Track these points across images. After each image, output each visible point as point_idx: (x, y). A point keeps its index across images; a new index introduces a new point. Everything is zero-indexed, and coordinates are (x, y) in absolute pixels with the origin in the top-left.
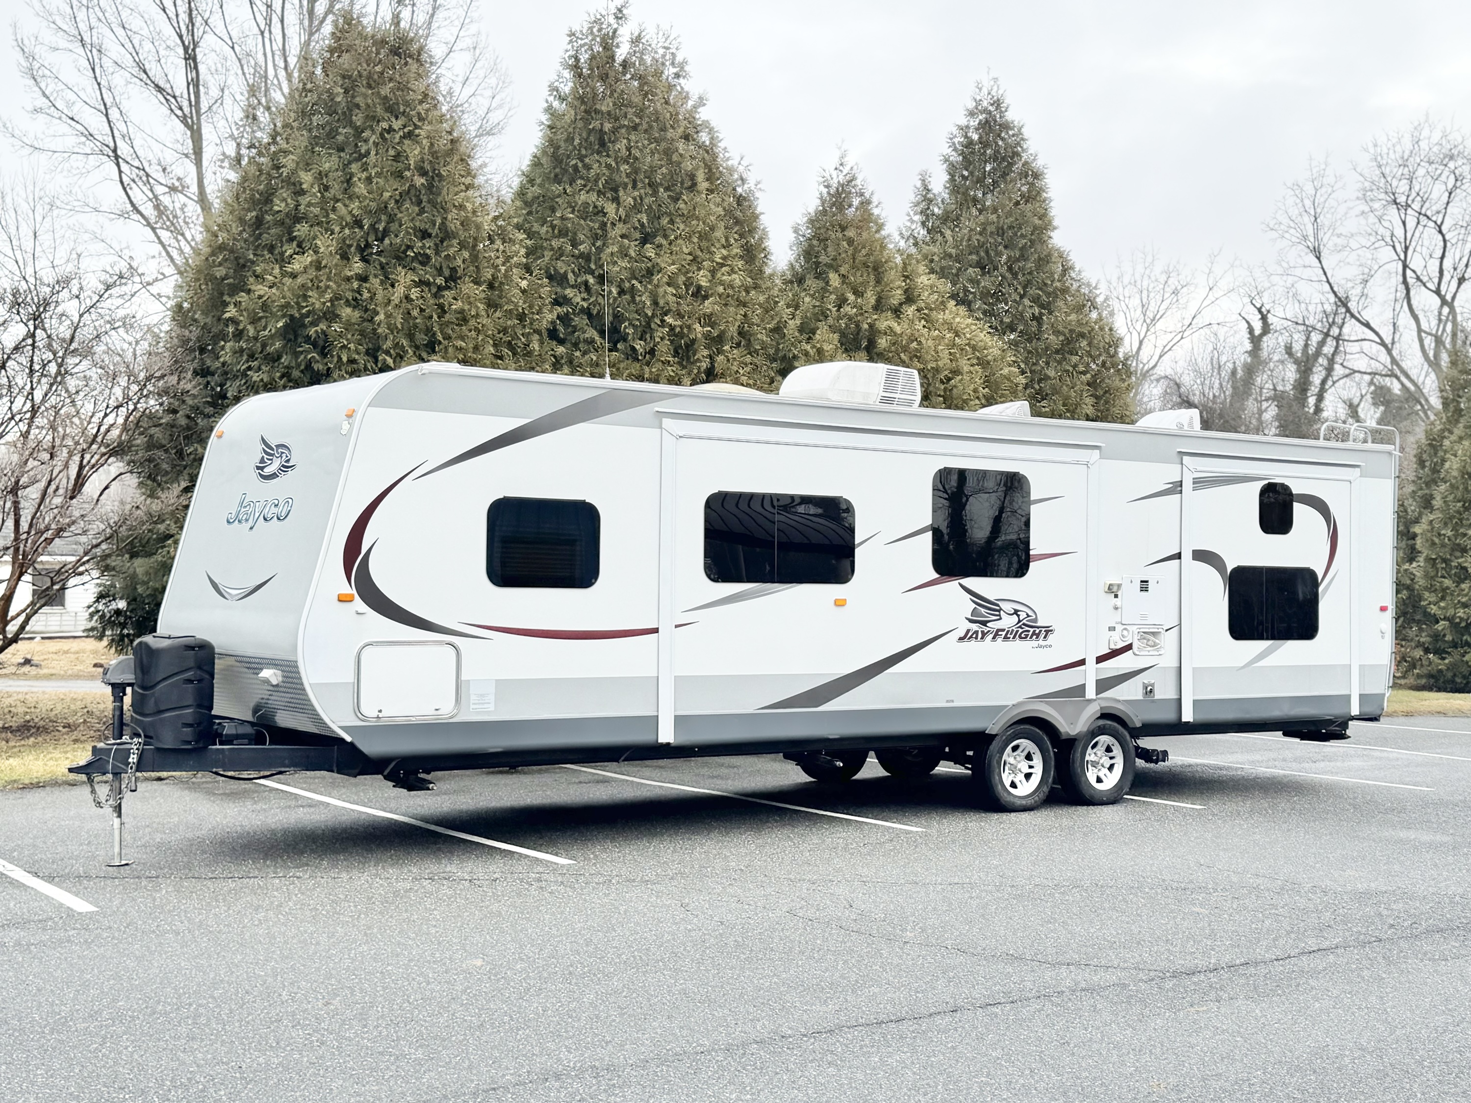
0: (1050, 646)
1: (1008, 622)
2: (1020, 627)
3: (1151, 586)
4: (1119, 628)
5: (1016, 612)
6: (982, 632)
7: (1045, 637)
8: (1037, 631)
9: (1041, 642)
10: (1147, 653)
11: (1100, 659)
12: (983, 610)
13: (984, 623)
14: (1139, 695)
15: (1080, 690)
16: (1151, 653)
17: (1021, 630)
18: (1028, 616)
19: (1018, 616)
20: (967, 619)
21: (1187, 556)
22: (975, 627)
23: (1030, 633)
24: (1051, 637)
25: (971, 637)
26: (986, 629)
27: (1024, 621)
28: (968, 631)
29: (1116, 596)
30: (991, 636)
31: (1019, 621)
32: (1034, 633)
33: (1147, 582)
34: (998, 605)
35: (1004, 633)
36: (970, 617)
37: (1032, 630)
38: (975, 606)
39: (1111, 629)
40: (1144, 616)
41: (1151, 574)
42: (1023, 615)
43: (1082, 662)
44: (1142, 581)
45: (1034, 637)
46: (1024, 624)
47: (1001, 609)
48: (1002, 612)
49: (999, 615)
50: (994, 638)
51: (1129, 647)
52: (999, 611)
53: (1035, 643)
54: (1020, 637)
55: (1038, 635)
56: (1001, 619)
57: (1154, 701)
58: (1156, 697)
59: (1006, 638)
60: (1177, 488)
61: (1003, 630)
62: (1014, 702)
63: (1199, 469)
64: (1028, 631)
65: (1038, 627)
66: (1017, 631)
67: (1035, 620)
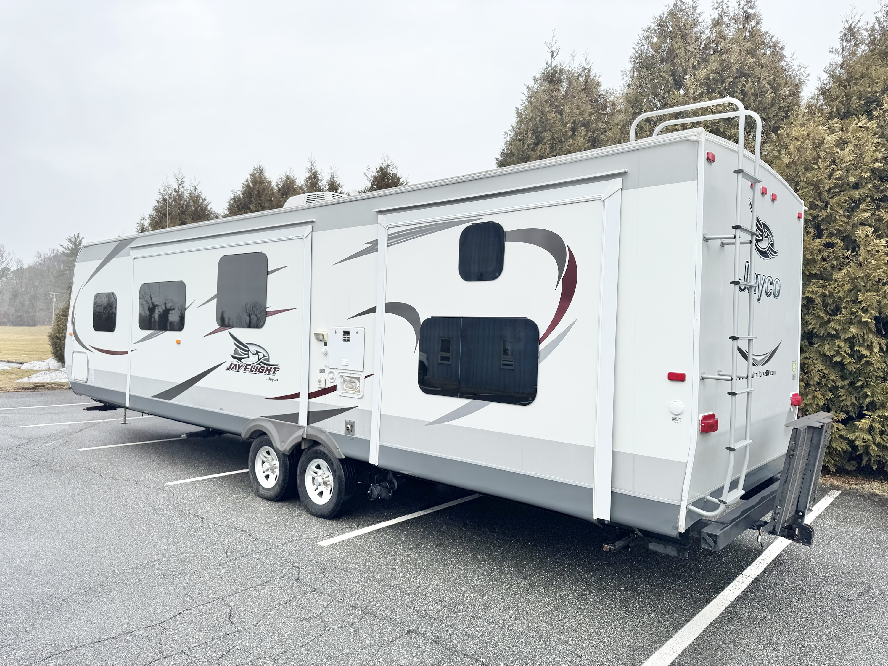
0: (277, 380)
1: (252, 360)
2: (259, 364)
3: (351, 335)
4: (327, 370)
5: (257, 353)
6: (239, 365)
7: (274, 373)
8: (269, 368)
9: (271, 376)
10: (348, 395)
11: (311, 396)
12: (240, 350)
13: (240, 359)
14: (342, 431)
15: (294, 417)
16: (352, 396)
17: (260, 366)
18: (264, 356)
19: (258, 355)
20: (231, 356)
21: (381, 309)
22: (235, 361)
23: (265, 369)
24: (277, 373)
25: (233, 368)
26: (241, 364)
27: (262, 360)
28: (232, 364)
29: (326, 344)
30: (243, 368)
31: (259, 360)
32: (267, 370)
33: (348, 332)
34: (247, 347)
35: (250, 367)
36: (233, 355)
37: (266, 366)
38: (236, 347)
39: (322, 371)
40: (346, 363)
41: (352, 326)
42: (261, 355)
43: (297, 396)
44: (345, 332)
45: (267, 372)
46: (262, 362)
47: (249, 350)
48: (249, 352)
49: (248, 354)
50: (244, 370)
51: (333, 389)
52: (248, 351)
53: (267, 377)
54: (259, 372)
55: (269, 371)
56: (248, 357)
57: (354, 439)
58: (355, 436)
59: (251, 371)
60: (373, 247)
61: (249, 365)
62: (254, 418)
63: (394, 224)
64: (264, 367)
65: (270, 365)
66: (258, 367)
67: (268, 360)
